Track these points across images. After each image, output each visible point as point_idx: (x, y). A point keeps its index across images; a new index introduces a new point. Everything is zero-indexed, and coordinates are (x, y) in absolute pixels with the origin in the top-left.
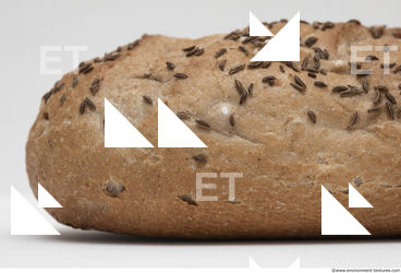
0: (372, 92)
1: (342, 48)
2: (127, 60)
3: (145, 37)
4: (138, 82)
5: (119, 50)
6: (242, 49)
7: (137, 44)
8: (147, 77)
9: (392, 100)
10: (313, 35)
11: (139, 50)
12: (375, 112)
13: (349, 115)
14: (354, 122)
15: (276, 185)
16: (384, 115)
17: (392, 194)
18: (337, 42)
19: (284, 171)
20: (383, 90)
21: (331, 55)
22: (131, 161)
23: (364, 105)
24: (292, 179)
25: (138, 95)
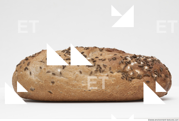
0: (96, 66)
1: (90, 54)
2: (37, 57)
3: (43, 50)
4: (39, 63)
5: (36, 54)
6: (64, 55)
7: (40, 53)
8: (41, 61)
9: (101, 68)
10: (83, 51)
11: (40, 54)
12: (96, 71)
13: (90, 72)
14: (91, 74)
15: (71, 89)
16: (99, 72)
17: (100, 91)
18: (89, 53)
19: (73, 86)
20: (99, 65)
21: (87, 56)
22: (36, 83)
23: (94, 69)
24: (75, 88)
25: (39, 66)
